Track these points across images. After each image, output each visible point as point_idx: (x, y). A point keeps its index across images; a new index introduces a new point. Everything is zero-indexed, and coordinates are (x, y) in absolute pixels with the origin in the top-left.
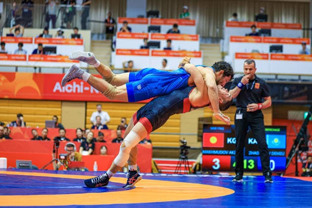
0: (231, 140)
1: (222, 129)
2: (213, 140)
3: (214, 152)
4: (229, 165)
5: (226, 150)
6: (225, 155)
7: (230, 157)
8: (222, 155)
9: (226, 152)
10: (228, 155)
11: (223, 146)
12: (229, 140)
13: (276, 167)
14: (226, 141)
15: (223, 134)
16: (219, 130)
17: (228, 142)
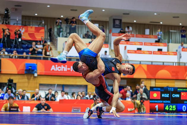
0: (164, 95)
1: (159, 89)
2: (155, 95)
3: (156, 101)
4: (163, 109)
5: (162, 100)
6: (161, 103)
7: (164, 104)
8: (160, 103)
9: (162, 102)
10: (163, 103)
11: (160, 99)
12: (163, 95)
13: (186, 109)
14: (161, 95)
15: (160, 92)
16: (158, 90)
17: (162, 96)
